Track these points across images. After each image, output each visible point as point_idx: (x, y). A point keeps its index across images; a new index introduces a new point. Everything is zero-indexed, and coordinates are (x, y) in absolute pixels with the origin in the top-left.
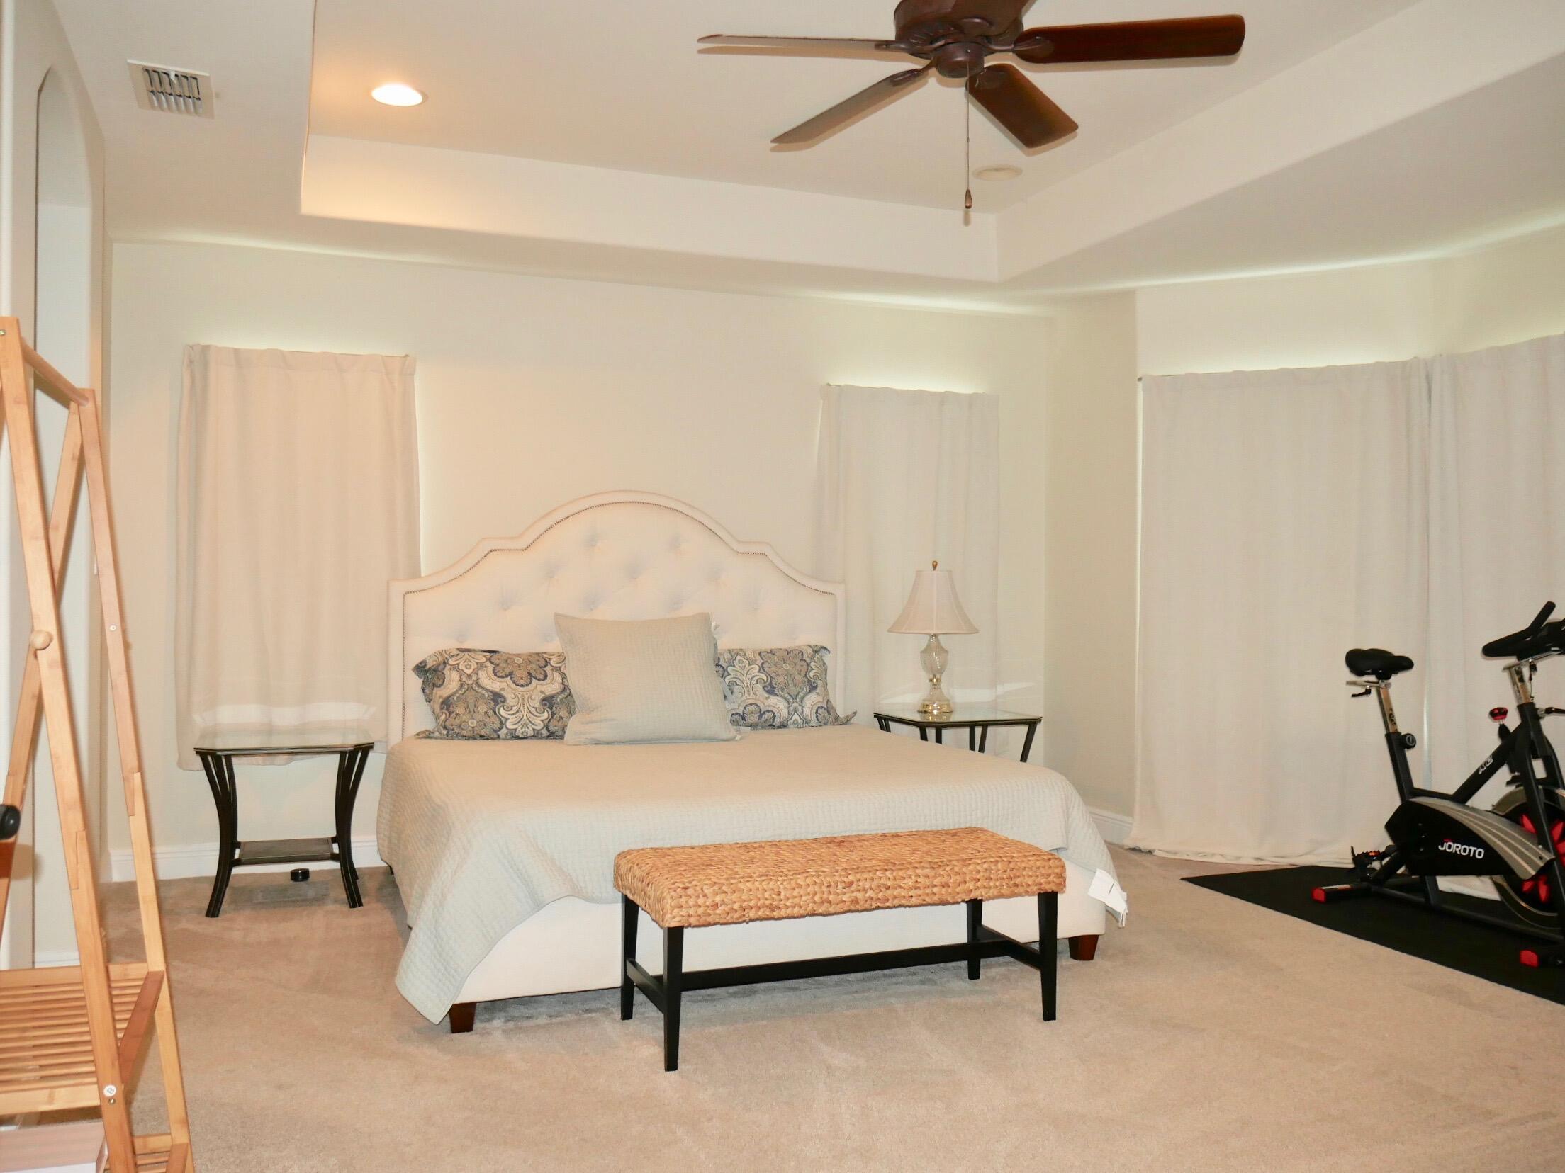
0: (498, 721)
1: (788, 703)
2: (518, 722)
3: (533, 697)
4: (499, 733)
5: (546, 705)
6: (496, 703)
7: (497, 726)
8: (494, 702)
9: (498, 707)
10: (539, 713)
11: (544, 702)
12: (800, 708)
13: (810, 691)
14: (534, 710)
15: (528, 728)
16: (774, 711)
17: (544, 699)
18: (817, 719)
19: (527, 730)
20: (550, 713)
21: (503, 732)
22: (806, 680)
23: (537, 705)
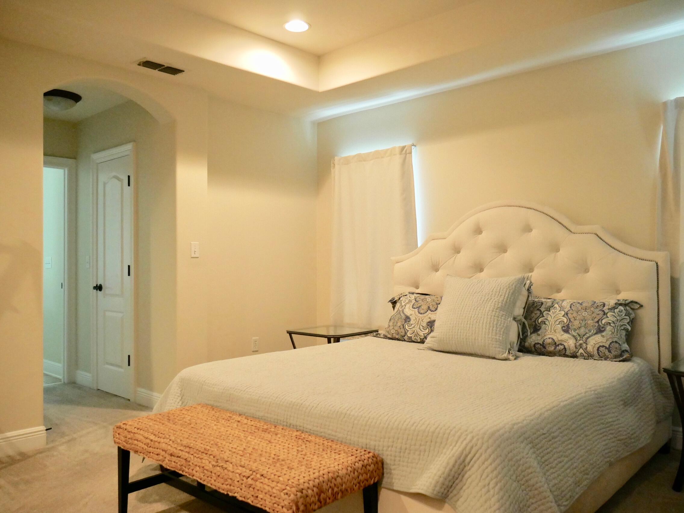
0: (404, 332)
1: (576, 340)
2: (412, 333)
3: (424, 321)
4: (404, 338)
5: (429, 325)
6: (406, 322)
7: (403, 334)
8: (405, 321)
9: (405, 324)
10: (424, 330)
11: (429, 324)
12: (584, 345)
13: (596, 334)
14: (422, 327)
15: (417, 337)
16: (565, 345)
17: (429, 322)
18: (599, 355)
19: (417, 338)
20: (430, 330)
21: (406, 338)
22: (597, 325)
23: (425, 324)
